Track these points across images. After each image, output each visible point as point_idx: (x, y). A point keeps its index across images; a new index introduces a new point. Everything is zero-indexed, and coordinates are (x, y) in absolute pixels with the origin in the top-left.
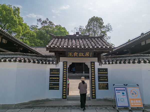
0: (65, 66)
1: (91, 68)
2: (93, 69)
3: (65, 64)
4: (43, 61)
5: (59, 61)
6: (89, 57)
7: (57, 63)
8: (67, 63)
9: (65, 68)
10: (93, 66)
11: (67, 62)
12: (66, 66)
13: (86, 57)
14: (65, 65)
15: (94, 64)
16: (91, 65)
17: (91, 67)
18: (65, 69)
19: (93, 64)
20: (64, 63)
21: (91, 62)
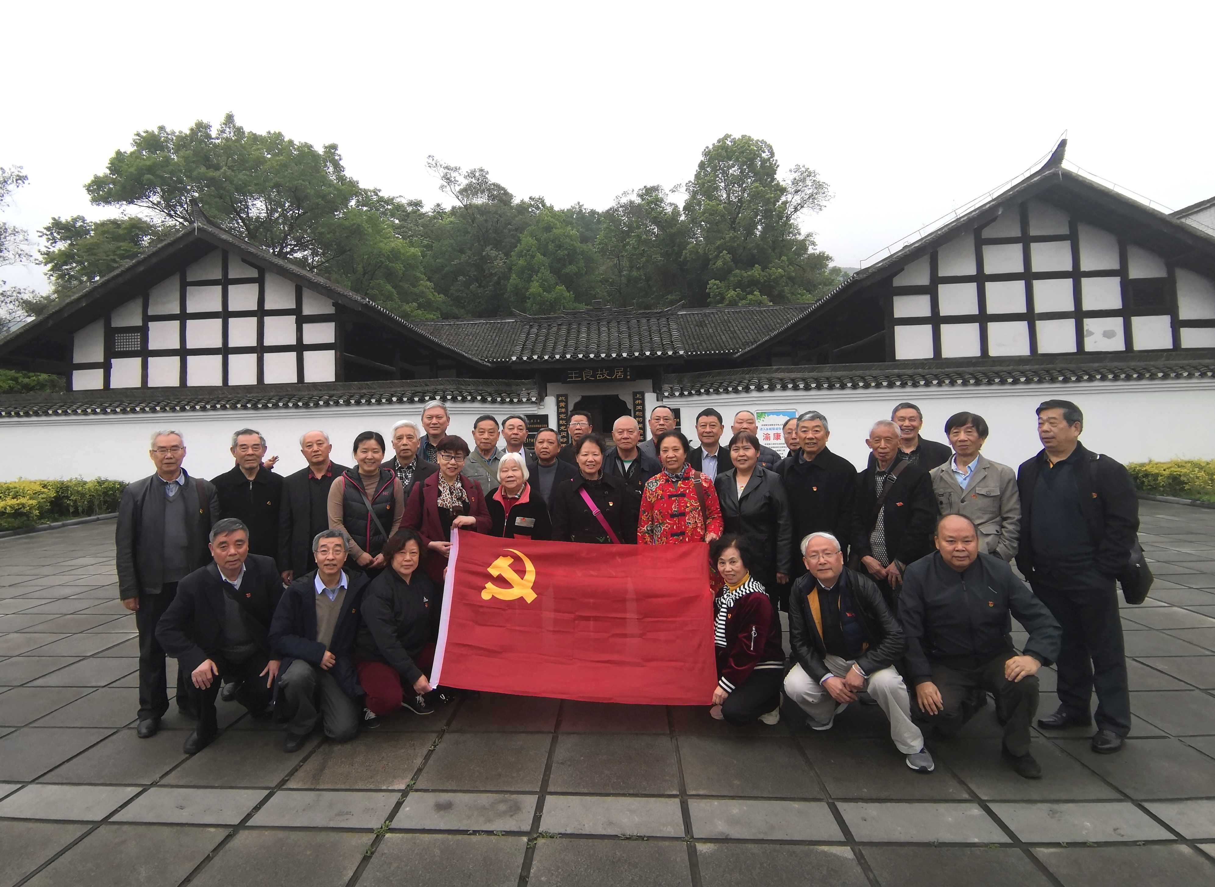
0: (562, 407)
1: (635, 408)
2: (639, 411)
3: (562, 401)
4: (503, 395)
5: (544, 395)
6: (625, 379)
7: (541, 399)
8: (567, 398)
9: (562, 413)
10: (638, 405)
11: (566, 396)
12: (566, 407)
13: (615, 380)
14: (562, 404)
15: (643, 400)
16: (634, 402)
17: (635, 405)
18: (562, 416)
19: (638, 399)
20: (560, 399)
21: (635, 394)
